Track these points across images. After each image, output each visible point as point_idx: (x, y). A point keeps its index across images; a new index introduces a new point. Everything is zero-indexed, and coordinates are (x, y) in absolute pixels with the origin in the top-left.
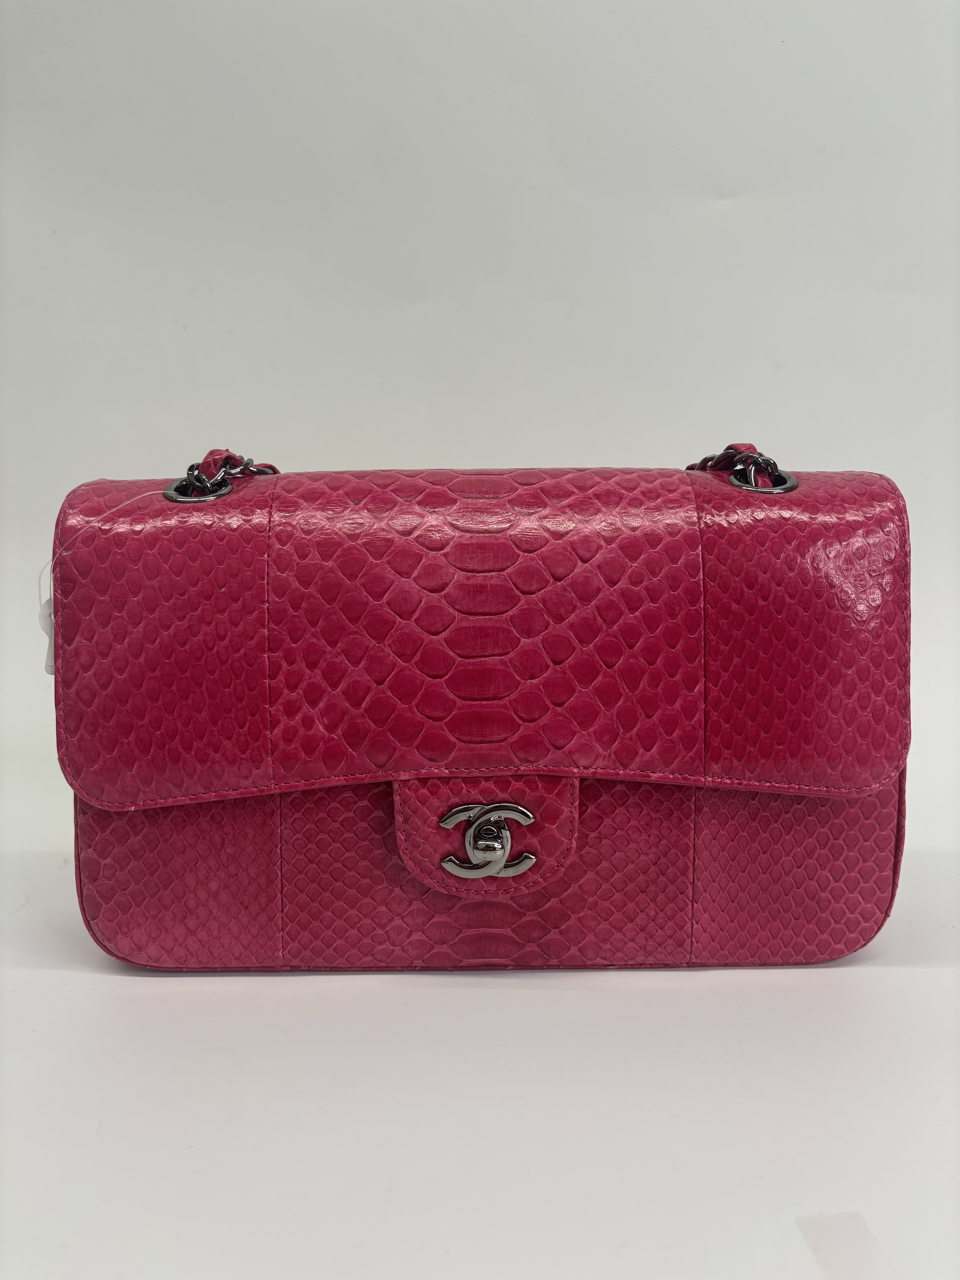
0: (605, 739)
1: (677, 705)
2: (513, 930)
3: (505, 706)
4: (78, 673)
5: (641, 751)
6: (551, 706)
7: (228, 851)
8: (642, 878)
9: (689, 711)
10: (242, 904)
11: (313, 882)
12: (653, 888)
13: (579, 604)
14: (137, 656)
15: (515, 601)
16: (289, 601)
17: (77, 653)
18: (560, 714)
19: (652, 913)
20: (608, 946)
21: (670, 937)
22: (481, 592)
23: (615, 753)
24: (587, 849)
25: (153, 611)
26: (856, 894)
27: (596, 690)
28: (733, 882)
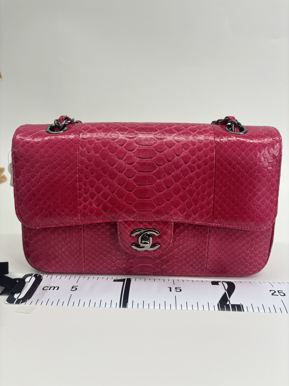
0: (182, 211)
1: (205, 202)
2: (153, 265)
3: (151, 200)
4: (20, 187)
5: (193, 215)
6: (166, 201)
7: (68, 240)
8: (192, 251)
9: (208, 204)
10: (72, 255)
11: (93, 249)
12: (195, 254)
13: (175, 169)
14: (38, 183)
15: (155, 168)
16: (85, 166)
17: (20, 181)
18: (168, 203)
19: (195, 261)
20: (181, 270)
21: (200, 268)
22: (145, 165)
23: (185, 215)
24: (175, 242)
25: (43, 169)
26: (257, 258)
27: (180, 196)
28: (220, 253)
